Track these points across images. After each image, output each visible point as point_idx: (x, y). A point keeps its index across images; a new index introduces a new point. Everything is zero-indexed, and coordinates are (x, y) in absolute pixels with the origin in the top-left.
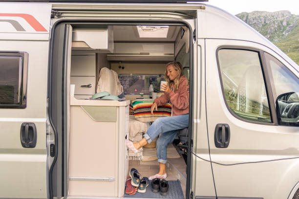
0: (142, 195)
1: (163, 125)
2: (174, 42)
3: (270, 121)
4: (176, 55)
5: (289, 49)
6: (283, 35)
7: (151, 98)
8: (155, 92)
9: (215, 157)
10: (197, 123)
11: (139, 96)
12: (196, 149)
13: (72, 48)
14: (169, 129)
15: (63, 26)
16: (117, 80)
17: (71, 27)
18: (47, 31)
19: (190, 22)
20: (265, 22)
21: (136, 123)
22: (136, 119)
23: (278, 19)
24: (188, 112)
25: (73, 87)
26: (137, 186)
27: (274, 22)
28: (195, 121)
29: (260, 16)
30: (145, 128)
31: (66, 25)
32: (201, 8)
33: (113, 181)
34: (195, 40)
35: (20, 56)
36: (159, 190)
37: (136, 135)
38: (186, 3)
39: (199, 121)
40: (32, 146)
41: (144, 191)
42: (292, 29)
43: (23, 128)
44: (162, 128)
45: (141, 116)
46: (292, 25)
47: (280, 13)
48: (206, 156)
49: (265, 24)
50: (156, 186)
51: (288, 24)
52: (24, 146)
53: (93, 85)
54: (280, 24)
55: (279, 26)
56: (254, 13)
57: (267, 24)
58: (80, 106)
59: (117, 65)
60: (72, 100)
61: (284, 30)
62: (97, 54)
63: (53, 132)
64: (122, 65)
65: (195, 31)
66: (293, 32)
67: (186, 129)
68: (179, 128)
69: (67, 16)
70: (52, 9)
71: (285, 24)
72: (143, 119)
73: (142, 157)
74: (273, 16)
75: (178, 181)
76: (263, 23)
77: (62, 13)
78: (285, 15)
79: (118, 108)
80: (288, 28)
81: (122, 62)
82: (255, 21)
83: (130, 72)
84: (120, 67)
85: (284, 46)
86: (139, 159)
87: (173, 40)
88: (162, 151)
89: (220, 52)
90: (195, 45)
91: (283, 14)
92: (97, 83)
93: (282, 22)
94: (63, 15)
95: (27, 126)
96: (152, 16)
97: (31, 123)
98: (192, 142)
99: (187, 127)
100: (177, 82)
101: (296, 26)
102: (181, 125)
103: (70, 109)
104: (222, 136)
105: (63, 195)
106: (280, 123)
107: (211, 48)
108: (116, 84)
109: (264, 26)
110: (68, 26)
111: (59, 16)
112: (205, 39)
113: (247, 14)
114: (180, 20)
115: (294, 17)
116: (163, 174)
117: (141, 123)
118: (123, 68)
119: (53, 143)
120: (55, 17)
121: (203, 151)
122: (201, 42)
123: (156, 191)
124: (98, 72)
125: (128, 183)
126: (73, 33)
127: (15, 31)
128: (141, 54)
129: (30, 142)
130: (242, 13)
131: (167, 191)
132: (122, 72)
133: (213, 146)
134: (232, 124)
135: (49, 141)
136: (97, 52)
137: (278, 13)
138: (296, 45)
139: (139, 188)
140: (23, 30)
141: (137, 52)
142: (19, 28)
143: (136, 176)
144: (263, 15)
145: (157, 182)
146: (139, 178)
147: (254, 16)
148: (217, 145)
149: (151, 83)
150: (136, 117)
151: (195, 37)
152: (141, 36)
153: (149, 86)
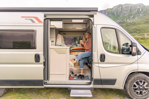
0: (75, 80)
1: (82, 55)
2: (86, 24)
3: (119, 52)
4: (87, 29)
5: (143, 23)
6: (140, 16)
7: (77, 46)
8: (78, 43)
9: (100, 65)
11: (72, 45)
12: (94, 63)
14: (84, 57)
15: (47, 20)
16: (63, 39)
17: (49, 21)
19: (92, 19)
20: (131, 9)
21: (71, 55)
22: (71, 54)
23: (137, 8)
24: (91, 50)
25: (50, 42)
26: (73, 76)
27: (135, 9)
28: (93, 53)
29: (128, 6)
30: (75, 57)
32: (95, 14)
33: (65, 74)
35: (34, 31)
36: (81, 78)
37: (72, 60)
38: (90, 12)
39: (95, 53)
40: (39, 62)
41: (76, 78)
42: (144, 13)
43: (36, 55)
44: (82, 56)
45: (73, 53)
46: (144, 11)
47: (138, 5)
48: (97, 65)
49: (131, 10)
50: (80, 77)
51: (142, 10)
52: (36, 61)
53: (55, 41)
54: (138, 10)
55: (138, 11)
56: (125, 5)
57: (132, 10)
58: (53, 48)
59: (63, 33)
60: (50, 46)
61: (140, 13)
63: (44, 57)
64: (65, 33)
65: (93, 22)
66: (144, 14)
67: (90, 57)
68: (88, 56)
69: (48, 17)
70: (44, 15)
71: (140, 10)
72: (74, 54)
73: (74, 69)
74: (135, 6)
75: (88, 76)
76: (130, 10)
78: (141, 5)
80: (142, 12)
81: (65, 31)
82: (126, 9)
83: (68, 36)
84: (64, 34)
85: (140, 21)
86: (73, 69)
87: (86, 23)
88: (82, 65)
89: (102, 29)
90: (93, 27)
91: (140, 5)
92: (56, 40)
93: (139, 9)
96: (78, 16)
97: (38, 54)
98: (92, 60)
99: (91, 56)
100: (88, 40)
101: (146, 11)
102: (89, 55)
103: (50, 49)
104: (103, 58)
105: (48, 80)
106: (123, 53)
107: (99, 28)
108: (63, 40)
109: (130, 11)
111: (46, 17)
112: (97, 25)
113: (122, 5)
114: (88, 18)
115: (145, 6)
116: (82, 73)
117: (73, 56)
118: (65, 34)
120: (44, 17)
121: (96, 63)
122: (95, 26)
123: (80, 78)
124: (56, 36)
125: (70, 75)
127: (32, 23)
128: (73, 28)
129: (38, 60)
130: (120, 5)
131: (84, 78)
132: (65, 35)
133: (99, 61)
134: (106, 54)
135: (43, 60)
137: (137, 5)
138: (146, 21)
139: (74, 77)
140: (34, 22)
141: (71, 28)
142: (33, 22)
143: (73, 73)
144: (130, 5)
145: (80, 75)
146: (74, 74)
147: (125, 6)
148: (101, 61)
149: (77, 40)
150: (71, 53)
151: (93, 24)
152: (73, 22)
153: (76, 41)
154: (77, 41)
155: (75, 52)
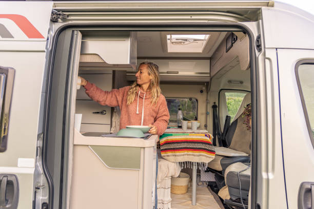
2: (210, 59)
7: (180, 127)
8: (184, 119)
10: (268, 180)
13: (80, 63)
15: (69, 32)
17: (80, 35)
18: (44, 38)
19: (251, 26)
22: (163, 158)
25: (79, 117)
31: (73, 31)
32: (267, 5)
34: (260, 50)
39: (271, 176)
45: (169, 153)
53: (108, 112)
58: (88, 146)
60: (76, 136)
62: (114, 72)
63: (47, 185)
65: (259, 37)
77: (68, 16)
79: (142, 150)
89: (301, 68)
90: (260, 58)
92: (113, 110)
94: (69, 18)
95: (5, 179)
97: (12, 175)
98: (257, 207)
103: (74, 149)
107: (288, 61)
110: (75, 32)
111: (64, 20)
112: (276, 49)
117: (169, 164)
119: (45, 201)
120: (60, 20)
122: (270, 54)
126: (83, 43)
128: (168, 73)
129: (7, 206)
135: (41, 198)
136: (114, 69)
149: (179, 109)
150: (163, 154)
151: (259, 46)
152: (169, 51)
153: (177, 112)
154: (180, 112)
155: (178, 153)
